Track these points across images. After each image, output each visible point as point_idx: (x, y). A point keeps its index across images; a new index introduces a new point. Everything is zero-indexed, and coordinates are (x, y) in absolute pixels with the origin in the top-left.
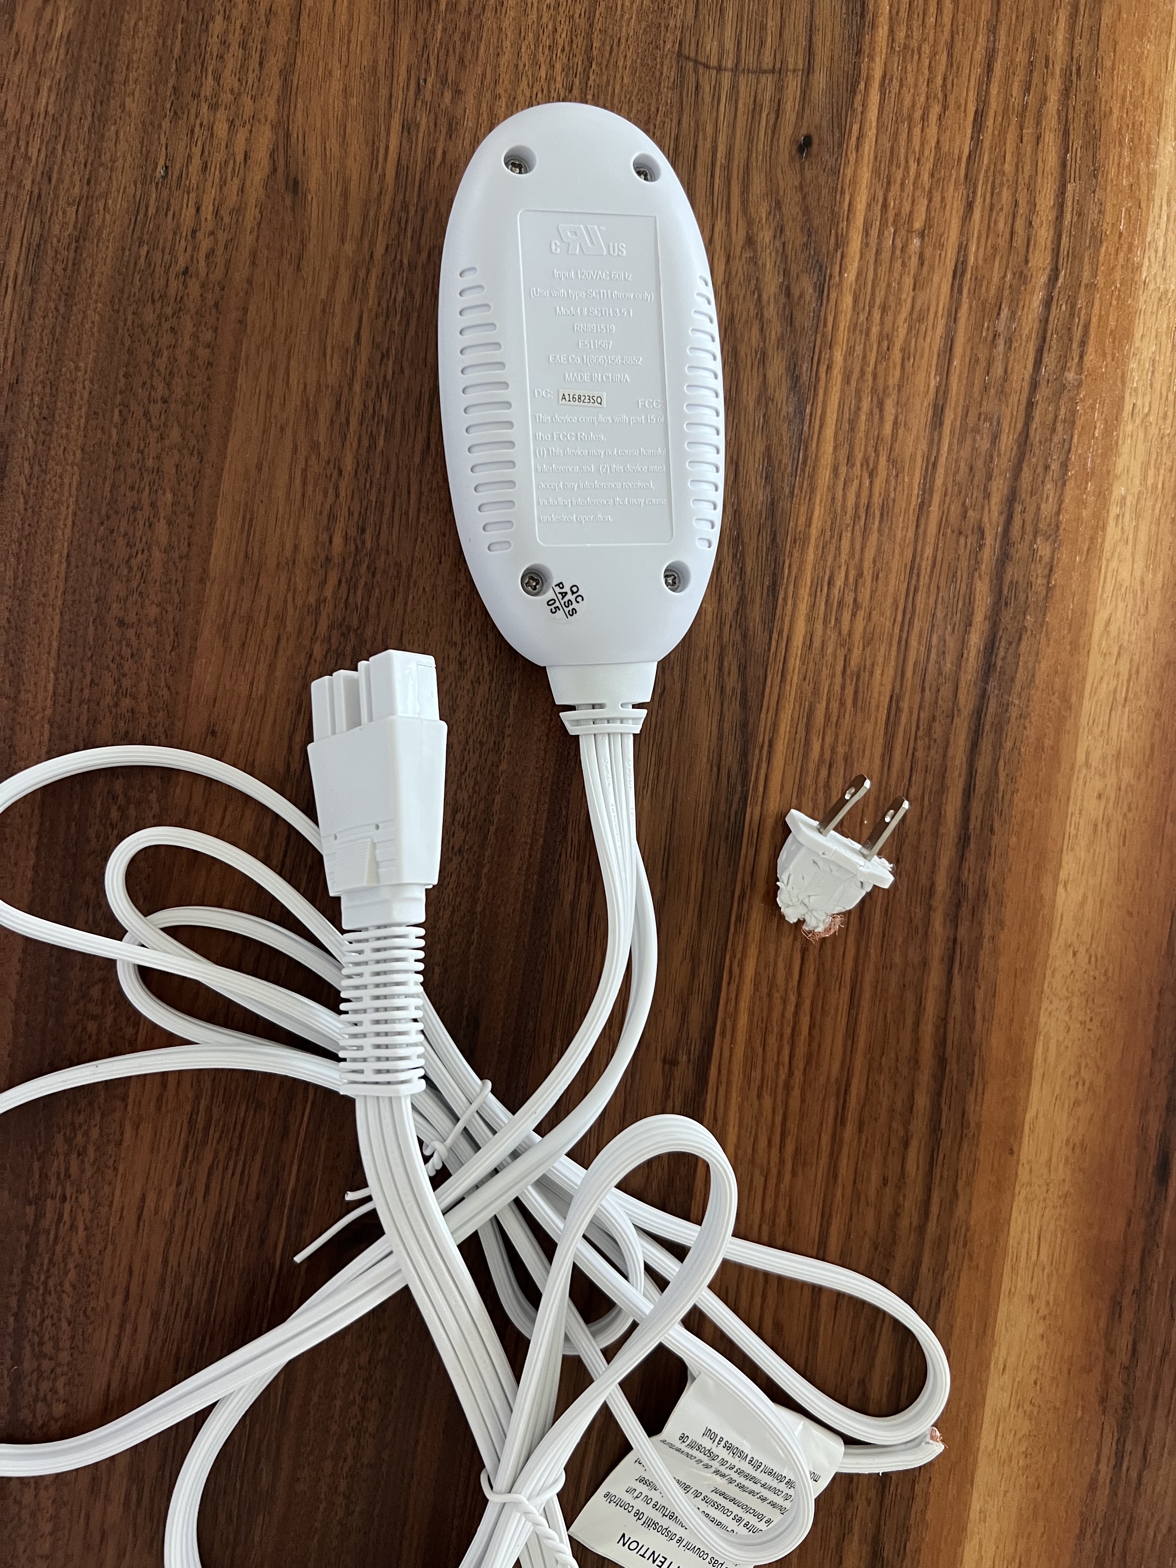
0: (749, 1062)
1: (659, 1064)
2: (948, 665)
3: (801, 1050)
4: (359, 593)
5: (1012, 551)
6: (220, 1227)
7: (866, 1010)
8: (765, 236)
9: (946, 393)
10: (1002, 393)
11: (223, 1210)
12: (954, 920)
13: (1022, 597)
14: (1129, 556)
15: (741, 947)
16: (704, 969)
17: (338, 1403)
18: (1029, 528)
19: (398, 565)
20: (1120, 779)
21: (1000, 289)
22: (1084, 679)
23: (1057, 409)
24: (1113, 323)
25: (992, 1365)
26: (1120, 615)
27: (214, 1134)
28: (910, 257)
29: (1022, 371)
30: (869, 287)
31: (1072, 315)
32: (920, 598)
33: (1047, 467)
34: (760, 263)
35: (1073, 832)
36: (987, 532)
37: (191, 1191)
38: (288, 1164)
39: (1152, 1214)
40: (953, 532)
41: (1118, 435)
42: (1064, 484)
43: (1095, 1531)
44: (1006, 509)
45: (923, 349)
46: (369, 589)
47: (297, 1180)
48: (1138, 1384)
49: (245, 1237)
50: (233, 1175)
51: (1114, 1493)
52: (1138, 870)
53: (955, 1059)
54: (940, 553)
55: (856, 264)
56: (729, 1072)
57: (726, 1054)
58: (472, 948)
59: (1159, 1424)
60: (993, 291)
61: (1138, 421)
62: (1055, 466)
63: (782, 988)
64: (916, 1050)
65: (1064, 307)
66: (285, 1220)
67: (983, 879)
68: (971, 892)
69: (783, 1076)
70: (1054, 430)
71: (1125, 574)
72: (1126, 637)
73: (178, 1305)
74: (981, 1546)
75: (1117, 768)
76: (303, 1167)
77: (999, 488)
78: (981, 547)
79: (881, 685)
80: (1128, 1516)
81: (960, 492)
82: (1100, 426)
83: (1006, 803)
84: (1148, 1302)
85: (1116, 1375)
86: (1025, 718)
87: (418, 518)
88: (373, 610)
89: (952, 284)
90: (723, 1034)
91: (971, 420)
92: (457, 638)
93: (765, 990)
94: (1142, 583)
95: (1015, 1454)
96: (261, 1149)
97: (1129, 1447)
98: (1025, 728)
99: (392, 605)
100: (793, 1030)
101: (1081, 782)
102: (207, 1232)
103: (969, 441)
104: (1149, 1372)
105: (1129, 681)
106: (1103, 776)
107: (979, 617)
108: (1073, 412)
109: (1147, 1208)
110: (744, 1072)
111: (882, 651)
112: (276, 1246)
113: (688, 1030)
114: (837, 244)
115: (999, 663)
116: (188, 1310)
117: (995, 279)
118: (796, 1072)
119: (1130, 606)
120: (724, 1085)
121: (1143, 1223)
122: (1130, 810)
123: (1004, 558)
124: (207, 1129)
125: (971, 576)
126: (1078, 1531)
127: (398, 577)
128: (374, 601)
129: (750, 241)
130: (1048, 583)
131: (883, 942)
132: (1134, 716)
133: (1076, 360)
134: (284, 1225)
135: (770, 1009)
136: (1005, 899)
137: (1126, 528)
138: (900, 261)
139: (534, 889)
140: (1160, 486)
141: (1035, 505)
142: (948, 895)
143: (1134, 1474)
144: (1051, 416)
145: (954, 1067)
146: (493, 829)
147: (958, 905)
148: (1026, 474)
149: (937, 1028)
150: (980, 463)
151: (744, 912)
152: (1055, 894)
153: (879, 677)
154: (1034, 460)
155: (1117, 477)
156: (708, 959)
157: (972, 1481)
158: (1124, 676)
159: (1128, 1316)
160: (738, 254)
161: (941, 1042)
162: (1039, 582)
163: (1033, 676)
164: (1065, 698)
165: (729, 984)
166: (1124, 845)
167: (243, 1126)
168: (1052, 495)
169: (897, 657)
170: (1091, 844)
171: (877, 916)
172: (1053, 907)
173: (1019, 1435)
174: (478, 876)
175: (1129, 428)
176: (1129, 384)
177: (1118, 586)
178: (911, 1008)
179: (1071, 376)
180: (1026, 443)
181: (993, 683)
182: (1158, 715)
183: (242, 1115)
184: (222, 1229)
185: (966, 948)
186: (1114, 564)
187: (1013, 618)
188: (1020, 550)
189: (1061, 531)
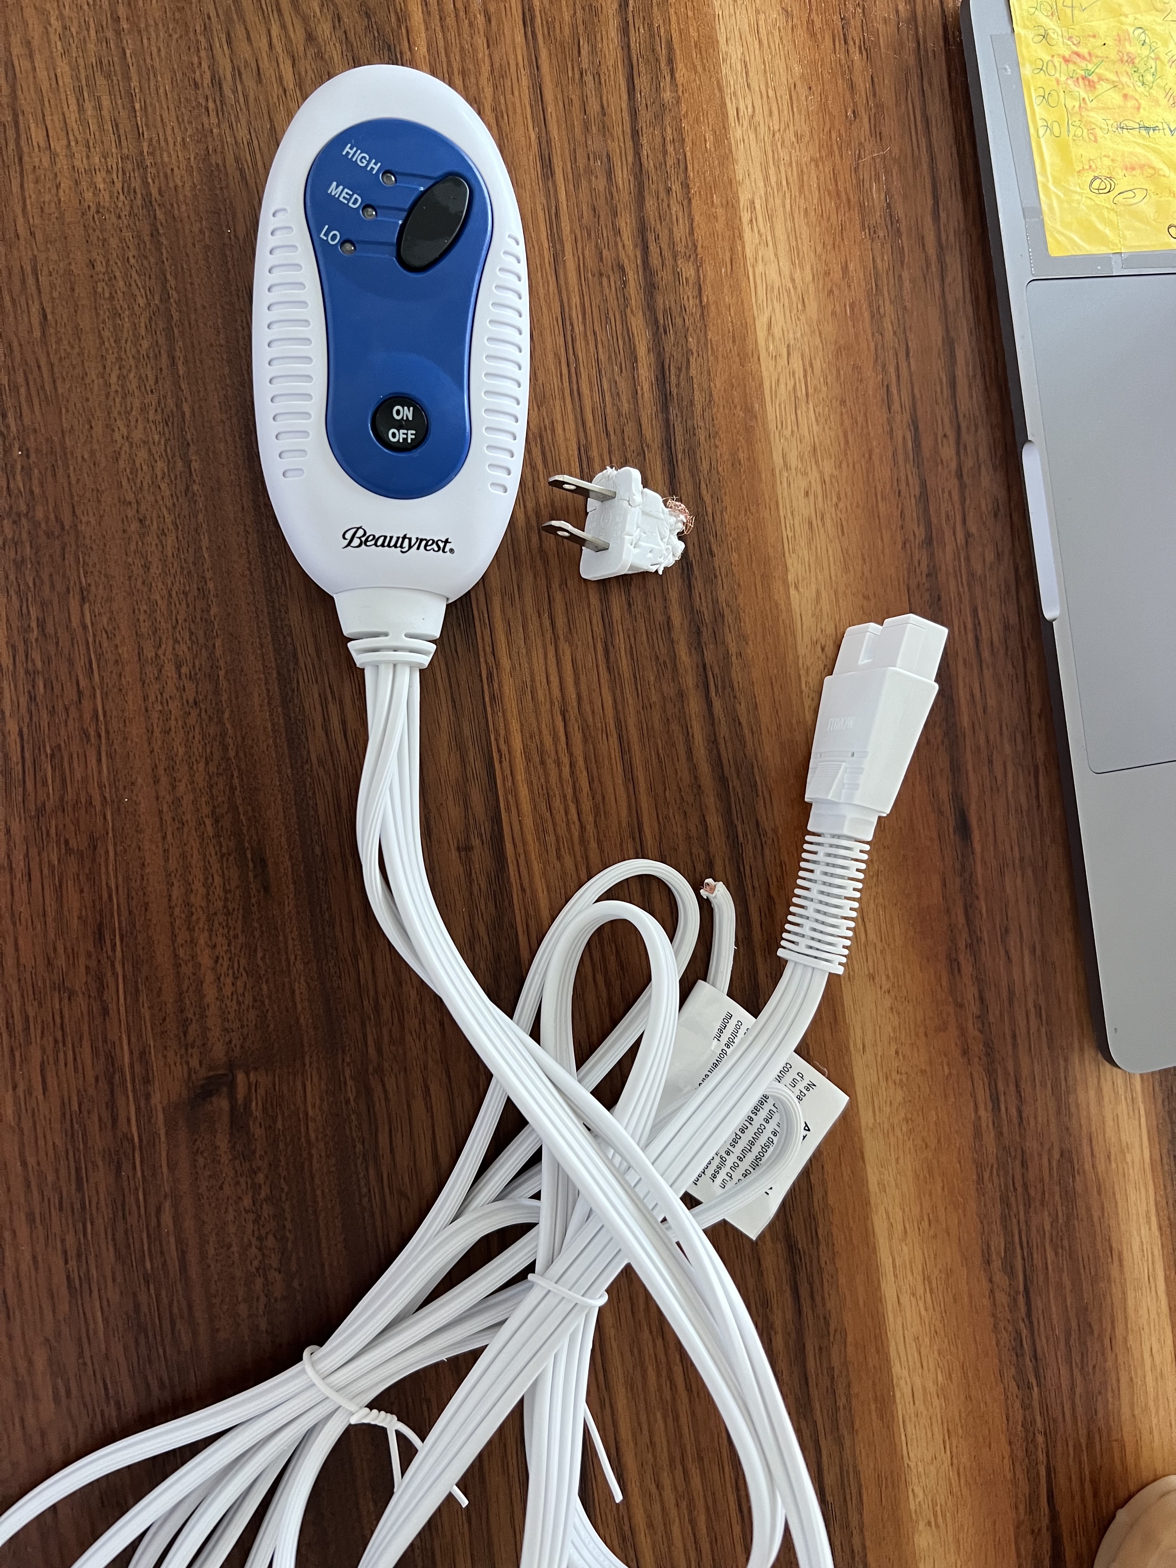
0: (541, 831)
1: (454, 854)
2: (626, 405)
3: (587, 805)
4: (19, 478)
5: (657, 279)
6: (68, 1117)
7: (638, 753)
8: (324, 29)
9: (549, 142)
10: (605, 130)
11: (66, 1100)
12: (697, 646)
13: (679, 321)
14: (772, 257)
15: (502, 725)
16: (473, 754)
17: (235, 1249)
18: (667, 253)
19: (49, 440)
20: (821, 473)
21: (574, 27)
22: (761, 385)
23: (663, 130)
24: (694, 34)
25: (852, 1048)
26: (779, 316)
27: (35, 1032)
28: (475, 16)
29: (618, 102)
30: (443, 54)
31: (652, 36)
32: (580, 345)
33: (669, 191)
34: (327, 57)
35: (790, 534)
36: (627, 269)
37: (29, 1092)
38: (117, 1042)
39: (965, 870)
40: (593, 275)
41: (730, 144)
42: (690, 201)
43: (991, 1173)
44: (639, 240)
45: (513, 104)
46: (27, 471)
47: (131, 1053)
48: (993, 1028)
49: (96, 1118)
50: (66, 1065)
51: (1000, 1134)
52: (863, 555)
53: (735, 776)
54: (586, 298)
55: (423, 35)
56: (525, 844)
57: (516, 828)
58: (237, 793)
59: (1025, 1060)
60: (567, 31)
61: (746, 124)
62: (676, 187)
63: (553, 753)
64: (696, 778)
65: (642, 31)
66: (131, 1095)
67: (715, 602)
68: (708, 617)
69: (576, 834)
70: (665, 153)
71: (773, 275)
72: (791, 335)
73: (49, 1200)
74: (887, 1213)
75: (817, 462)
76: (133, 1040)
77: (627, 224)
78: (625, 283)
79: (566, 439)
80: (1019, 1150)
81: (589, 235)
82: (709, 136)
83: (718, 524)
84: (983, 951)
85: (970, 1025)
86: (715, 437)
87: (56, 388)
88: (37, 491)
89: (525, 33)
90: (508, 810)
91: (581, 162)
92: (130, 497)
93: (536, 759)
94: (793, 280)
95: (896, 1122)
96: (86, 1036)
97: (1001, 1088)
98: (716, 447)
99: (55, 481)
100: (574, 788)
101: (785, 484)
102: (57, 1126)
103: (584, 183)
104: (1002, 1015)
105: (805, 376)
106: (805, 474)
107: (642, 351)
108: (680, 130)
109: (958, 866)
110: (539, 839)
111: (558, 408)
112: (129, 1120)
113: (474, 815)
114: (399, 20)
115: (674, 391)
116: (61, 1203)
117: (567, 17)
118: (588, 827)
119: (786, 305)
120: (522, 857)
121: (958, 880)
122: (839, 499)
123: (650, 288)
124: (27, 1029)
125: (624, 315)
126: (975, 1177)
127: (52, 452)
128: (35, 482)
129: (310, 37)
130: (701, 302)
131: (636, 684)
132: (820, 409)
133: (668, 78)
134: (131, 1099)
135: (547, 775)
136: (742, 614)
137: (763, 230)
138: (467, 22)
139: (282, 721)
140: (784, 183)
141: (666, 231)
142: (686, 624)
143: (1013, 1112)
144: (658, 139)
145: (736, 782)
146: (222, 673)
147: (699, 633)
148: (650, 204)
149: (710, 751)
150: (602, 201)
151: (497, 691)
152: (788, 598)
153: (561, 432)
154: (653, 187)
155: (740, 183)
156: (473, 744)
157: (863, 1158)
158: (800, 373)
159: (967, 968)
160: (301, 54)
161: (717, 763)
162: (691, 304)
163: (711, 395)
164: (749, 410)
165: (501, 762)
166: (843, 534)
167: (62, 1018)
168: (680, 214)
169: (574, 408)
170: (809, 542)
171: (624, 662)
172: (789, 610)
173: (895, 1105)
174: (220, 722)
175: (739, 133)
176: (728, 91)
177: (769, 288)
178: (679, 738)
179: (667, 95)
180: (641, 170)
181: (673, 411)
182: (843, 402)
183: (57, 1007)
184: (72, 1120)
185: (716, 670)
186: (760, 268)
187: (676, 344)
188: (665, 277)
189: (699, 248)
